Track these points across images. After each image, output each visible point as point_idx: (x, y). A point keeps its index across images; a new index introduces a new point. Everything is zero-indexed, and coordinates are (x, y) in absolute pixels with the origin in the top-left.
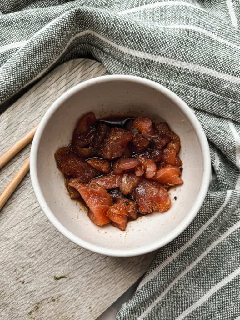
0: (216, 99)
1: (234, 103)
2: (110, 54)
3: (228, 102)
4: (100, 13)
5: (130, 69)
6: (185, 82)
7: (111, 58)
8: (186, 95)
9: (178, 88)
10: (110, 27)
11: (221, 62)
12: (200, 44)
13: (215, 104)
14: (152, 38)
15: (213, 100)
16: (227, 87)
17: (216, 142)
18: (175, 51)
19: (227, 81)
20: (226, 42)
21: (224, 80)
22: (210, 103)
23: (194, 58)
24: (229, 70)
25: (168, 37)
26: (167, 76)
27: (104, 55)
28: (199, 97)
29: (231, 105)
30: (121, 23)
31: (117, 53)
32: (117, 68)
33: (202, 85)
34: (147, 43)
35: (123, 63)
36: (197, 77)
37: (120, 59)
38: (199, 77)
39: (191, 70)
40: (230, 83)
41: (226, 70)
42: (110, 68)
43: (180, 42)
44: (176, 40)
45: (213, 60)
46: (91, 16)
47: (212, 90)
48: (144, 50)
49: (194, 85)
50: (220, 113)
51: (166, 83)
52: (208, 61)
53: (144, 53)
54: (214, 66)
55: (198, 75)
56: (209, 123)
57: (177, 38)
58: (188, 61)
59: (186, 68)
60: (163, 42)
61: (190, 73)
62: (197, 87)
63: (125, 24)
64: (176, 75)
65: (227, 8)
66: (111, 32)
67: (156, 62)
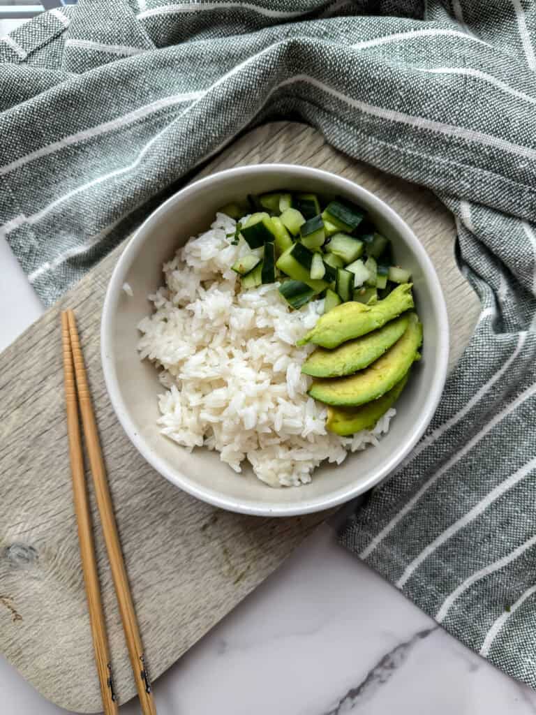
0: (505, 186)
2: (336, 114)
3: (525, 191)
4: (328, 47)
5: (370, 138)
6: (458, 159)
7: (336, 120)
8: (458, 180)
9: (446, 169)
10: (343, 71)
11: (516, 128)
12: (483, 99)
13: (503, 194)
14: (409, 88)
15: (500, 188)
16: (524, 168)
17: (503, 255)
18: (444, 109)
19: (524, 157)
20: (523, 95)
21: (520, 156)
22: (495, 193)
23: (475, 120)
24: (528, 141)
25: (434, 87)
26: (430, 149)
27: (324, 115)
28: (478, 183)
29: (528, 196)
30: (361, 64)
31: (348, 111)
32: (346, 136)
33: (485, 164)
34: (401, 97)
35: (357, 128)
36: (477, 151)
37: (353, 121)
38: (481, 152)
39: (468, 140)
40: (529, 161)
41: (524, 139)
42: (333, 137)
43: (453, 94)
44: (447, 92)
45: (504, 124)
46: (313, 53)
47: (500, 171)
48: (396, 108)
49: (471, 164)
50: (511, 209)
51: (426, 160)
52: (496, 126)
53: (395, 112)
54: (505, 134)
55: (479, 149)
56: (492, 224)
57: (448, 88)
58: (465, 125)
59: (460, 136)
60: (427, 95)
61: (466, 145)
62: (475, 167)
63: (368, 65)
64: (444, 149)
65: (520, 39)
66: (343, 78)
67: (413, 127)
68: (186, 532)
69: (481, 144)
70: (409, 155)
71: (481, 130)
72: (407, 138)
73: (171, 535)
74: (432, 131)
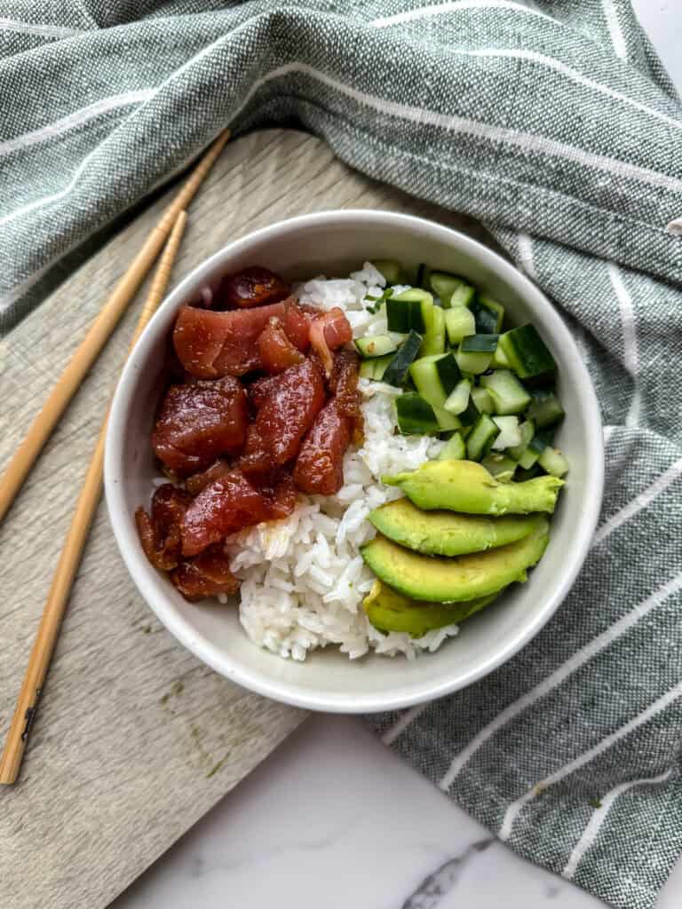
0: (580, 213)
1: (620, 221)
2: (344, 117)
3: (608, 220)
4: (324, 20)
5: (390, 148)
6: (512, 176)
7: (345, 126)
8: (514, 204)
9: (496, 189)
10: (346, 53)
11: (593, 130)
12: (544, 90)
13: (578, 224)
14: (439, 76)
15: (575, 214)
16: (606, 186)
17: (578, 313)
18: (490, 105)
19: (605, 172)
20: (602, 88)
21: (599, 170)
22: (567, 223)
23: (533, 120)
24: (609, 148)
25: (474, 74)
26: (473, 162)
27: (329, 120)
28: (543, 209)
29: (614, 227)
30: (371, 43)
31: (359, 112)
32: (360, 147)
33: (550, 182)
34: (428, 89)
35: (373, 134)
36: (538, 163)
37: (367, 126)
38: (544, 164)
39: (525, 149)
40: (611, 177)
41: (603, 147)
42: (344, 148)
43: (502, 84)
44: (492, 82)
45: (574, 125)
46: (305, 29)
47: (572, 191)
48: (423, 103)
49: (532, 181)
50: (591, 246)
51: (469, 177)
52: (563, 128)
53: (421, 110)
54: (577, 139)
55: (542, 159)
56: (563, 269)
57: (494, 75)
58: (519, 126)
59: (514, 142)
60: (464, 85)
61: (523, 155)
62: (537, 186)
63: (381, 45)
64: (493, 160)
66: (348, 64)
67: (448, 130)
68: (140, 705)
69: (544, 154)
70: (445, 171)
71: (543, 133)
72: (441, 146)
73: (117, 710)
74: (474, 137)
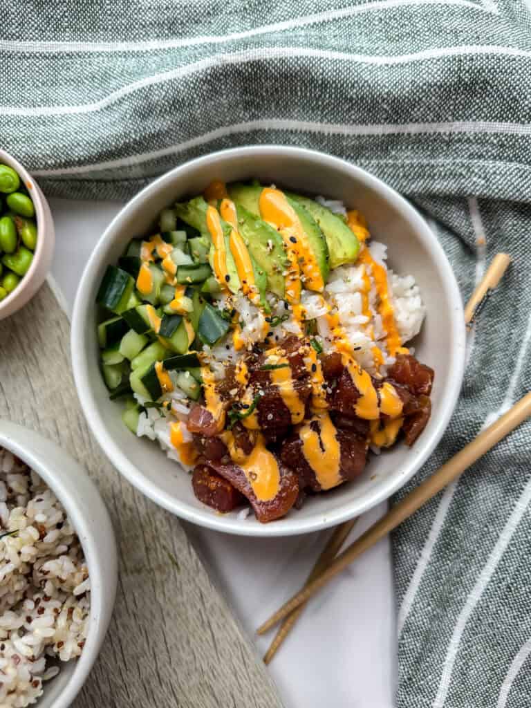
69: (486, 133)
70: (408, 165)
71: (482, 118)
72: (401, 148)
74: (428, 134)
